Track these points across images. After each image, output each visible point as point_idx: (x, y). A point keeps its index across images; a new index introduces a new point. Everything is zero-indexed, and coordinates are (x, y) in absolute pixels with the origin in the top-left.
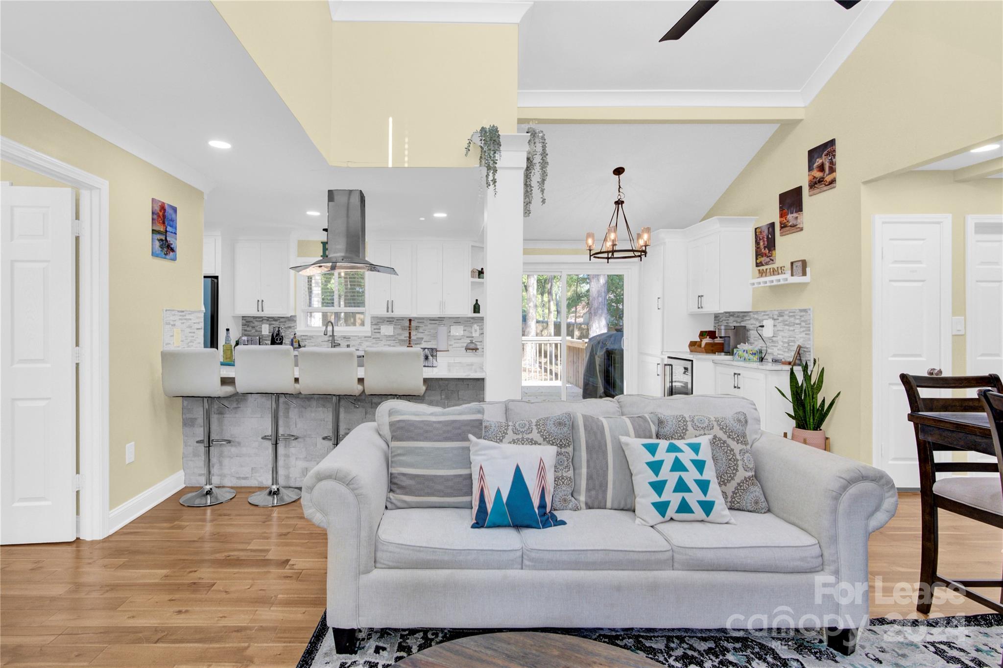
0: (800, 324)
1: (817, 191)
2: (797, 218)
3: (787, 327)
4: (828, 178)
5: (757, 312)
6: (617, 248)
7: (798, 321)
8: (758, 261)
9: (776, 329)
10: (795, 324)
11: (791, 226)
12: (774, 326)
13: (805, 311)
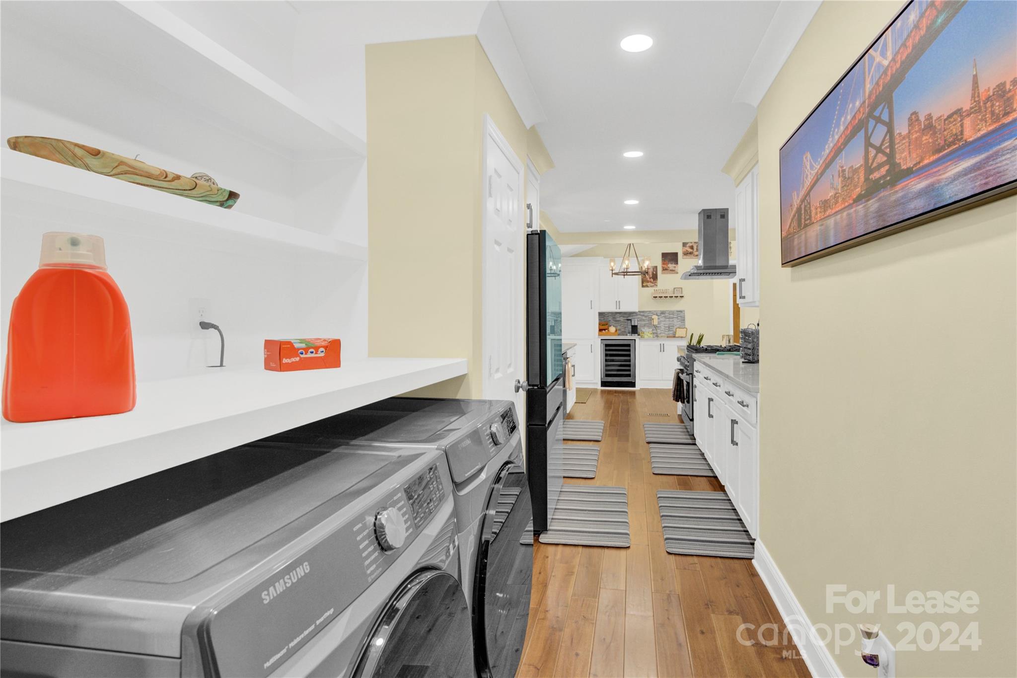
0: (677, 318)
1: (688, 257)
2: (675, 267)
3: (667, 319)
4: (696, 253)
5: (643, 312)
6: (629, 270)
7: (675, 316)
8: (644, 284)
9: (659, 320)
10: (673, 318)
11: (671, 270)
12: (658, 319)
13: (681, 311)
